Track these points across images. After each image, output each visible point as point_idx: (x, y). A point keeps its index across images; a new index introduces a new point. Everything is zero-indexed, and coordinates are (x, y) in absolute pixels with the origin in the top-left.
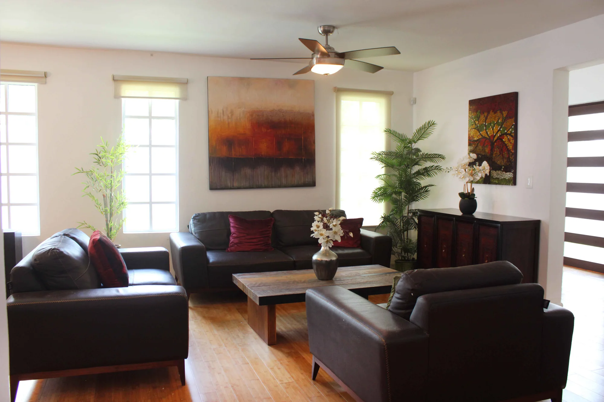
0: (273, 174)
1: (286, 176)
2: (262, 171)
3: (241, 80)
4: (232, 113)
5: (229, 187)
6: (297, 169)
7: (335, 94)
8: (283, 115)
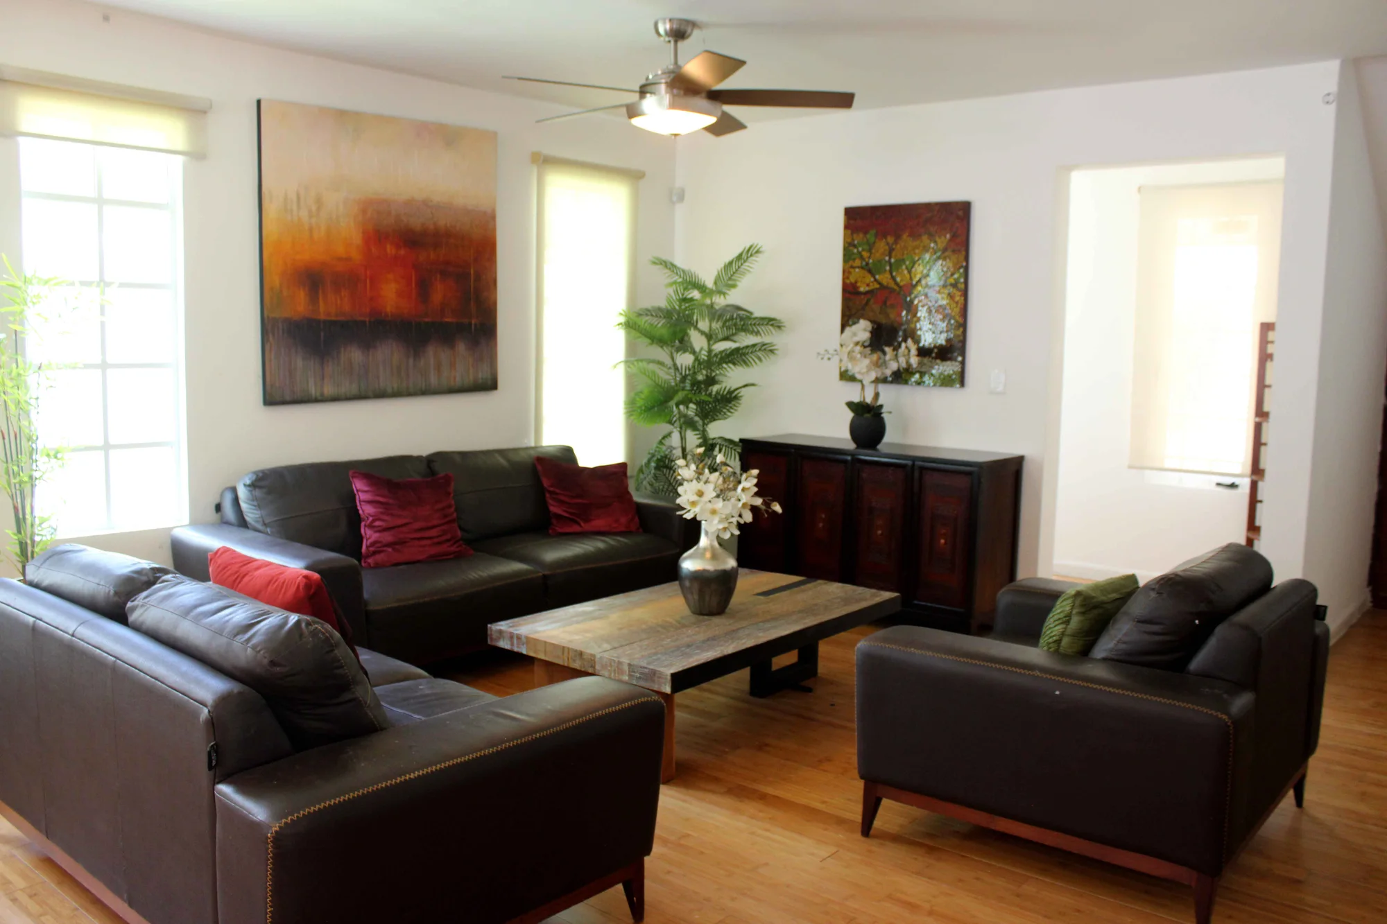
0: (411, 361)
1: (438, 368)
2: (388, 354)
3: (342, 116)
4: (319, 202)
5: (314, 396)
6: (461, 347)
7: (535, 170)
8: (432, 213)
